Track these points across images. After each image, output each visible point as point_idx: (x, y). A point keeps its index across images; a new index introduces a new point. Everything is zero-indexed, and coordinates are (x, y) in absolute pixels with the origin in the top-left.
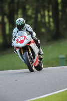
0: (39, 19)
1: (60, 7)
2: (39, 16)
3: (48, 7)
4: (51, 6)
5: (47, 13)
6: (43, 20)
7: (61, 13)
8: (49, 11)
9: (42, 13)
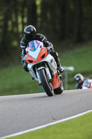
0: (10, 28)
1: (39, 11)
2: (10, 23)
3: (23, 12)
4: (26, 10)
5: (20, 20)
6: (15, 30)
7: (39, 19)
8: (23, 17)
9: (14, 19)
